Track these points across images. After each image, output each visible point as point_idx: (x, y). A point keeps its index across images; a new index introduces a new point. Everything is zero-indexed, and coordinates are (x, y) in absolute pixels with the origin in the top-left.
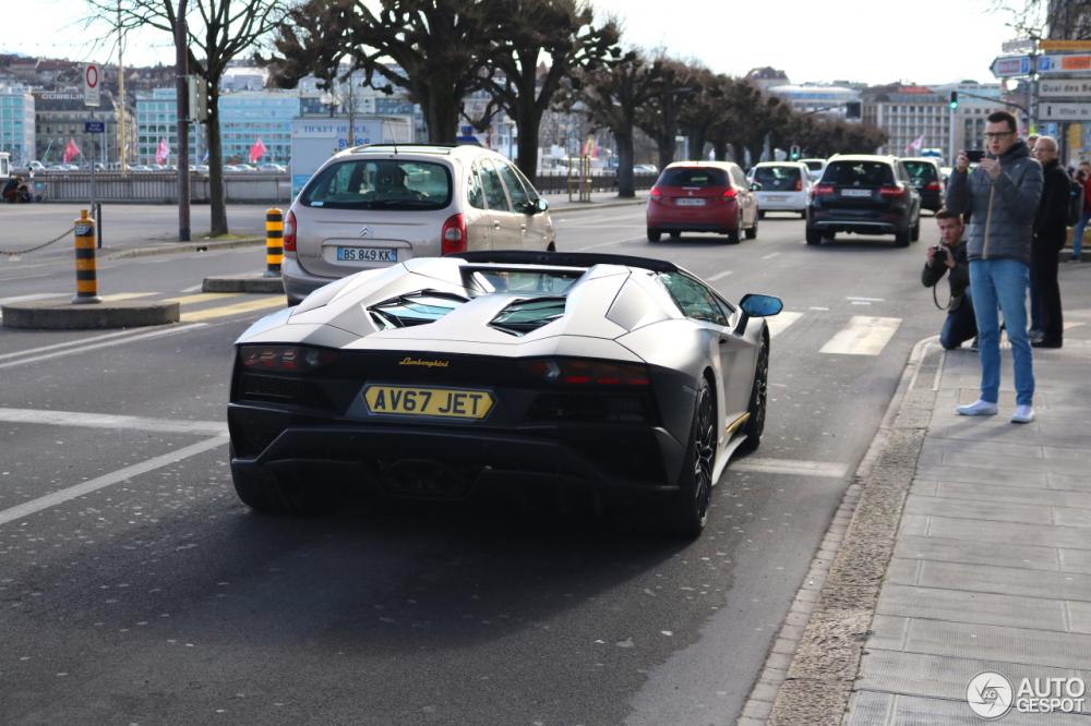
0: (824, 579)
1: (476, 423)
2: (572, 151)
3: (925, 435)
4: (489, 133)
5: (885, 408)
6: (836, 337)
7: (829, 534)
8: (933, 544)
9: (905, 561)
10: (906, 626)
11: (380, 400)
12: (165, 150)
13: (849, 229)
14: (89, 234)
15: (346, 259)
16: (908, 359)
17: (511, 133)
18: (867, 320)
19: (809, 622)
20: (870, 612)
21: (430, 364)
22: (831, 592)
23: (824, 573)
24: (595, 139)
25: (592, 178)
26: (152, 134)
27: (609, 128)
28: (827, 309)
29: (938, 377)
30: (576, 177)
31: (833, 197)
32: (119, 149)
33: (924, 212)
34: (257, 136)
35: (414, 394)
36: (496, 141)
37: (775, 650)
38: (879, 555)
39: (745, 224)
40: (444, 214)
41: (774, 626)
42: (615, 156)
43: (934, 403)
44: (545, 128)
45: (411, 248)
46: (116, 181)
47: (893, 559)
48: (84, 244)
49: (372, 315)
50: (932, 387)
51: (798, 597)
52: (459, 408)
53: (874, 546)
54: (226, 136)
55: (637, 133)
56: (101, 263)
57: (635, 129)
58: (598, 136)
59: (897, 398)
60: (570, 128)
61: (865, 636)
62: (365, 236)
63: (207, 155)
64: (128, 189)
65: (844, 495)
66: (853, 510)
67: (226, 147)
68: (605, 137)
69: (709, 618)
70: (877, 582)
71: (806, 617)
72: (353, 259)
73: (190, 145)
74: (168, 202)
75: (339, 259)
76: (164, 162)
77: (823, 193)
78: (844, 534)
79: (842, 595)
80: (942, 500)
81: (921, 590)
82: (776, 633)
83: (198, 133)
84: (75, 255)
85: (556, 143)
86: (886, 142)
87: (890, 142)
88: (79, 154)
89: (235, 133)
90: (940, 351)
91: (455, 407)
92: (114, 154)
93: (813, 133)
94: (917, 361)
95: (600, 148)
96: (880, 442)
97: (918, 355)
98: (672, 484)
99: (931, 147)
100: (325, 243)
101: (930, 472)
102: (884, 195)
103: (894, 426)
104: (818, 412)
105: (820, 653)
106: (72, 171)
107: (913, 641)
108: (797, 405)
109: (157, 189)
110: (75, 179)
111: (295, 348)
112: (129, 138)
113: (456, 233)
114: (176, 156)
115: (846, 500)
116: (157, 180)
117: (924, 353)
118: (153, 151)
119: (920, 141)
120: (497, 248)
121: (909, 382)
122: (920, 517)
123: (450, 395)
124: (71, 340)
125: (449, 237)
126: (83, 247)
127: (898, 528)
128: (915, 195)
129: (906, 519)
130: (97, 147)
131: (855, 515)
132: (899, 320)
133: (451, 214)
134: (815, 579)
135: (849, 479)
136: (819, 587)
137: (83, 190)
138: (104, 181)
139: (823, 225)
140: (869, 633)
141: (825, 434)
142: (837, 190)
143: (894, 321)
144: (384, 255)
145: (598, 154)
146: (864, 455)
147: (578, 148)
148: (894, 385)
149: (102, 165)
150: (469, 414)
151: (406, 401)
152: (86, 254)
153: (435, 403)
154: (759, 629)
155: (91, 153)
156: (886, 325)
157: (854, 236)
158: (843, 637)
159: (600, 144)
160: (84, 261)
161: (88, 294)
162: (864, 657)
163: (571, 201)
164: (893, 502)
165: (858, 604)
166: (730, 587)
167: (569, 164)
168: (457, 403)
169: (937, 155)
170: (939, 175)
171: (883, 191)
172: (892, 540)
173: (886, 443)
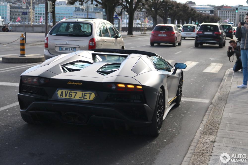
0: (203, 128)
1: (90, 102)
2: (142, 21)
3: (229, 93)
4: (122, 16)
5: (219, 86)
6: (207, 68)
7: (205, 117)
8: (231, 120)
9: (224, 124)
10: (224, 140)
11: (62, 94)
12: (42, 20)
13: (206, 43)
14: (23, 40)
15: (62, 50)
16: (225, 74)
17: (127, 17)
18: (215, 64)
19: (200, 138)
20: (215, 136)
21: (76, 84)
22: (205, 131)
23: (204, 126)
24: (147, 18)
25: (147, 28)
26: (39, 15)
27: (151, 16)
28: (205, 61)
29: (232, 78)
30: (143, 28)
31: (202, 34)
32: (31, 19)
33: (227, 38)
34: (64, 16)
35: (72, 92)
36: (123, 18)
37: (191, 145)
38: (218, 122)
39: (178, 42)
40: (90, 38)
41: (191, 139)
42: (152, 22)
43: (231, 85)
44: (135, 15)
45: (80, 47)
46: (30, 27)
47: (221, 123)
48: (22, 42)
49: (62, 68)
50: (231, 81)
51: (197, 132)
52: (85, 97)
53: (216, 120)
54: (57, 16)
55: (158, 17)
56: (26, 47)
57: (157, 16)
58: (148, 18)
59: (222, 83)
60: (141, 15)
61: (214, 142)
62: (67, 44)
63: (52, 21)
64: (32, 29)
65: (209, 107)
66: (211, 111)
67: (57, 19)
68: (150, 18)
69: (176, 137)
70: (217, 129)
71: (199, 137)
72: (64, 50)
73: (48, 18)
74: (42, 32)
75: (60, 50)
76: (41, 22)
77: (199, 33)
78: (209, 117)
79: (208, 132)
80: (233, 109)
81: (227, 131)
82: (192, 141)
83: (50, 15)
84: (20, 45)
85: (138, 19)
86: (220, 20)
87: (221, 20)
88: (20, 20)
89: (59, 15)
90: (233, 72)
91: (84, 97)
92: (29, 20)
93: (201, 18)
94: (227, 74)
95: (149, 20)
96: (218, 94)
97: (227, 73)
98: (149, 121)
99: (231, 21)
100: (56, 46)
101: (230, 102)
102: (216, 34)
103: (221, 90)
104: (202, 87)
105: (203, 146)
106: (18, 24)
107: (226, 143)
108: (197, 85)
109: (40, 29)
110: (19, 26)
111: (37, 78)
112: (33, 16)
113: (93, 43)
114: (45, 21)
115: (209, 108)
116: (40, 27)
117: (229, 72)
118: (39, 20)
119: (228, 20)
120: (105, 48)
121: (225, 80)
122: (227, 113)
123: (83, 93)
124: (19, 66)
125: (91, 44)
126: (22, 43)
127: (222, 116)
128: (224, 34)
129: (224, 113)
130: (25, 19)
131: (211, 112)
132: (223, 64)
133: (92, 38)
134: (201, 128)
135: (210, 103)
136: (202, 130)
137: (21, 29)
138: (27, 27)
139: (199, 42)
140: (215, 141)
141: (204, 92)
142: (203, 32)
143: (221, 64)
144: (72, 49)
145: (148, 22)
146: (214, 97)
147: (143, 20)
148: (221, 80)
149: (26, 23)
150: (88, 99)
151: (69, 94)
152: (23, 45)
153: (78, 95)
154: (187, 140)
155: (24, 20)
156: (219, 65)
157: (207, 45)
158: (208, 142)
159: (149, 19)
160: (22, 46)
161: (23, 54)
162: (214, 147)
163: (141, 34)
164: (221, 109)
165: (212, 134)
166: (180, 129)
167: (141, 25)
168: (84, 96)
169: (232, 23)
170: (232, 29)
171: (216, 33)
172: (221, 118)
173: (219, 95)
